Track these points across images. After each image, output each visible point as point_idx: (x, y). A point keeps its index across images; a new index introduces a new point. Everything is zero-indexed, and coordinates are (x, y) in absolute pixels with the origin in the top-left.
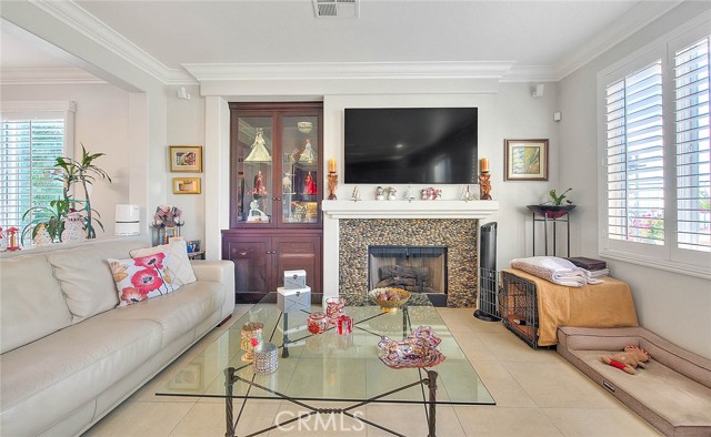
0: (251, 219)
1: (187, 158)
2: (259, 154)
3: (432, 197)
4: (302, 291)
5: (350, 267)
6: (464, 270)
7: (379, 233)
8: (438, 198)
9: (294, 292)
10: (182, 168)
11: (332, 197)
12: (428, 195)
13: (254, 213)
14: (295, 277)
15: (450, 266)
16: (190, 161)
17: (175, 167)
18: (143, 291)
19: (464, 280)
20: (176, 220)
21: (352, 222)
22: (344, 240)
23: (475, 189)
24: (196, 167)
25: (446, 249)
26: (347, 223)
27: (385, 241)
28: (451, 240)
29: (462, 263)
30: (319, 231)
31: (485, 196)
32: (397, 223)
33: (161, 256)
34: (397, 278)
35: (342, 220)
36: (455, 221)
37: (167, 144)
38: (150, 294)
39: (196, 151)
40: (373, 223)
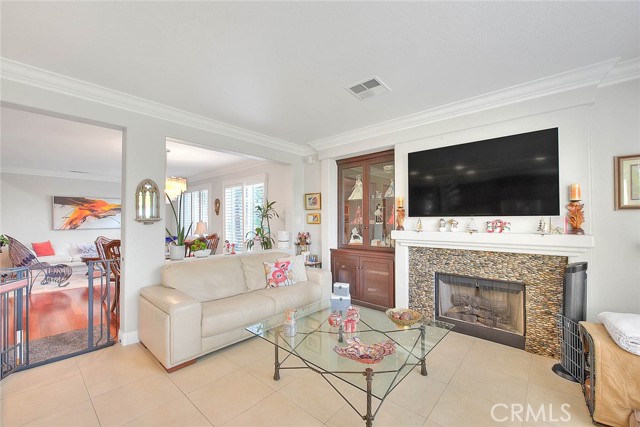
0: (352, 241)
1: (313, 201)
2: (357, 194)
3: (498, 229)
4: (344, 298)
5: (418, 288)
6: (547, 313)
7: (445, 261)
8: (506, 230)
9: (338, 298)
10: (312, 207)
11: (400, 228)
12: (494, 228)
13: (355, 237)
14: (340, 287)
15: (528, 306)
16: (315, 203)
17: (308, 207)
18: (277, 283)
19: (548, 325)
20: (308, 241)
21: (419, 250)
22: (413, 265)
23: (560, 221)
24: (317, 206)
25: (524, 286)
26: (415, 251)
27: (452, 268)
28: (529, 277)
29: (545, 305)
30: (391, 255)
31: (575, 230)
32: (463, 253)
33: (288, 263)
34: (468, 308)
35: (411, 248)
36: (535, 257)
37: (304, 192)
38: (280, 284)
40: (439, 253)
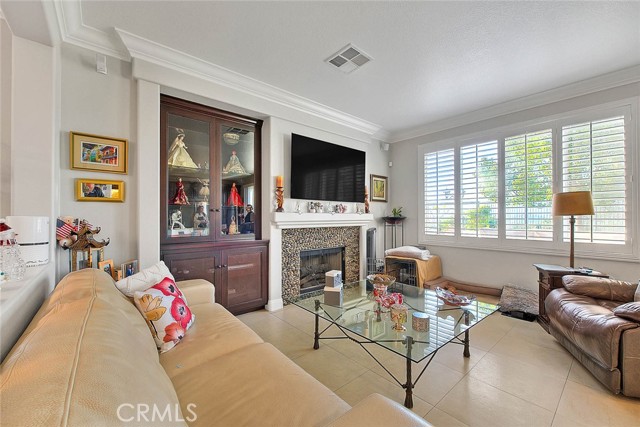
1: (102, 153)
3: (341, 211)
5: (288, 270)
6: (353, 261)
7: (307, 239)
10: (92, 165)
11: (280, 209)
15: (347, 260)
16: (107, 158)
17: (80, 162)
19: (353, 268)
21: (289, 232)
23: (362, 206)
25: (343, 249)
27: (311, 245)
28: (347, 242)
31: (367, 211)
35: (283, 230)
37: (65, 128)
39: (119, 146)
40: (304, 232)
